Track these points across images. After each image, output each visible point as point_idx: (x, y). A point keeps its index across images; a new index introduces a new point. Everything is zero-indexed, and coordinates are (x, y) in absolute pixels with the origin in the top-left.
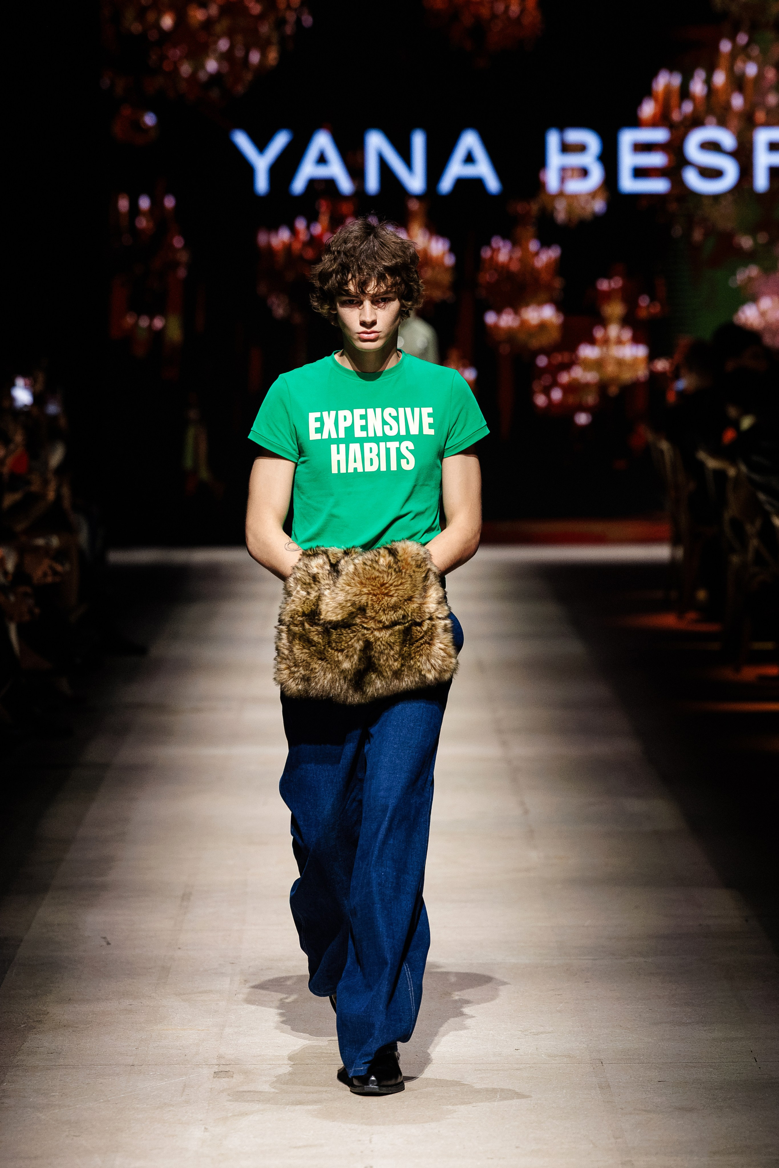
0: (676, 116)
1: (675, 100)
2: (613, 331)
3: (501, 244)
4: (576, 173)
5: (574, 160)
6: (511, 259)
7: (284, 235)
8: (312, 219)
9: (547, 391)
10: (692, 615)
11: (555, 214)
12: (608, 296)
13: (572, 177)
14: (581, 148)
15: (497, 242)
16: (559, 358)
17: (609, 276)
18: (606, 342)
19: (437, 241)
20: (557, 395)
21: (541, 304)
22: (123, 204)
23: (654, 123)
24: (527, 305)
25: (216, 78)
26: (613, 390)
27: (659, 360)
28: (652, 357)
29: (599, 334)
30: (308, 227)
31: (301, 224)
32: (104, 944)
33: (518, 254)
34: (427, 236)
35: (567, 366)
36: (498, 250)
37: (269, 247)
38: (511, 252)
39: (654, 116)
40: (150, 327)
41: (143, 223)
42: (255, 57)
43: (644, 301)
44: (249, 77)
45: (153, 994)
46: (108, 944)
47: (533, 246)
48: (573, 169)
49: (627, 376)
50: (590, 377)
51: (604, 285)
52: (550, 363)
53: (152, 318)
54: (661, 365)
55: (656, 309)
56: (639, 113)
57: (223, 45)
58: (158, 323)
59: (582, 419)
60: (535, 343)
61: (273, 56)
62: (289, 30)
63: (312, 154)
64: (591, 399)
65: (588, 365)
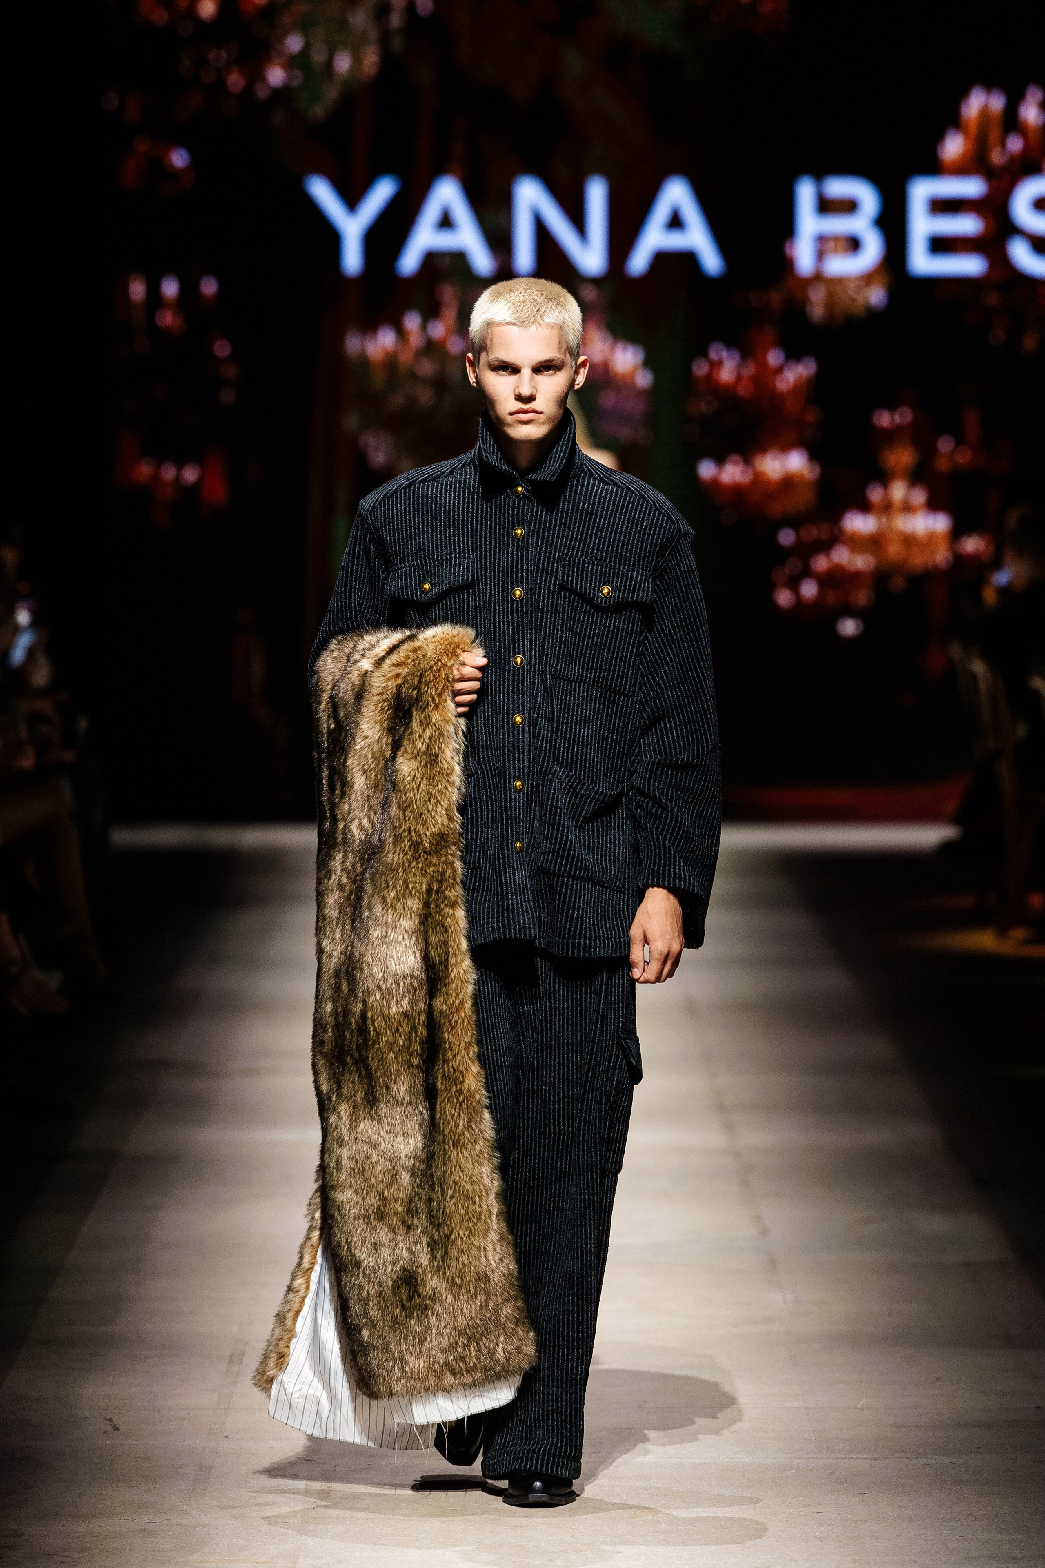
0: (996, 157)
1: (995, 133)
2: (898, 491)
3: (724, 354)
4: (840, 245)
5: (838, 225)
6: (739, 377)
7: (386, 339)
8: (431, 312)
9: (794, 585)
10: (1019, 933)
11: (808, 309)
12: (890, 437)
13: (836, 250)
14: (849, 206)
15: (717, 351)
16: (813, 532)
17: (891, 407)
18: (887, 508)
19: (625, 349)
20: (809, 590)
21: (785, 448)
22: (137, 290)
23: (961, 169)
24: (763, 449)
25: (282, 94)
26: (898, 583)
27: (969, 536)
28: (957, 533)
29: (875, 495)
30: (424, 326)
31: (412, 322)
32: (110, 1429)
33: (750, 369)
34: (610, 341)
35: (826, 546)
36: (719, 363)
37: (364, 360)
38: (739, 367)
39: (964, 156)
40: (178, 479)
41: (167, 319)
42: (343, 63)
43: (945, 445)
44: (332, 93)
45: (185, 1508)
46: (116, 1429)
47: (774, 358)
48: (836, 239)
49: (918, 560)
50: (861, 562)
51: (884, 419)
52: (799, 541)
53: (180, 466)
54: (972, 545)
55: (964, 457)
56: (940, 150)
57: (294, 43)
58: (190, 475)
59: (849, 627)
60: (776, 509)
61: (371, 59)
62: (396, 20)
63: (430, 213)
64: (862, 597)
65: (857, 543)
